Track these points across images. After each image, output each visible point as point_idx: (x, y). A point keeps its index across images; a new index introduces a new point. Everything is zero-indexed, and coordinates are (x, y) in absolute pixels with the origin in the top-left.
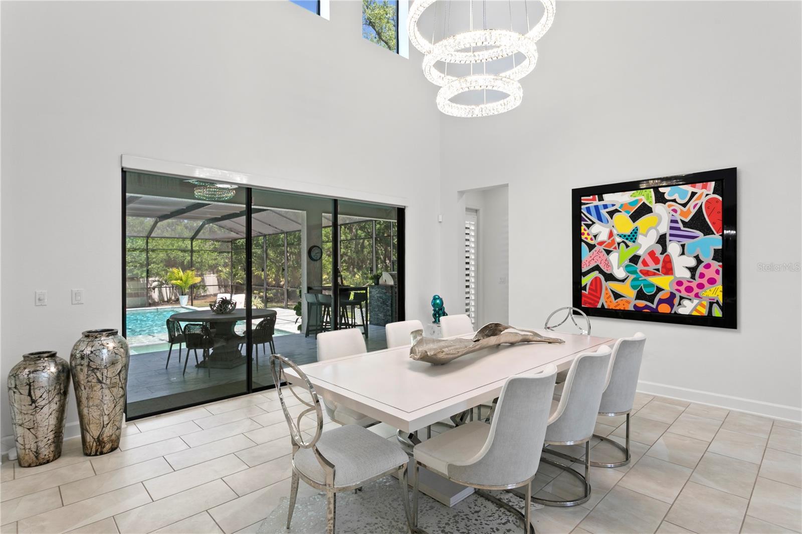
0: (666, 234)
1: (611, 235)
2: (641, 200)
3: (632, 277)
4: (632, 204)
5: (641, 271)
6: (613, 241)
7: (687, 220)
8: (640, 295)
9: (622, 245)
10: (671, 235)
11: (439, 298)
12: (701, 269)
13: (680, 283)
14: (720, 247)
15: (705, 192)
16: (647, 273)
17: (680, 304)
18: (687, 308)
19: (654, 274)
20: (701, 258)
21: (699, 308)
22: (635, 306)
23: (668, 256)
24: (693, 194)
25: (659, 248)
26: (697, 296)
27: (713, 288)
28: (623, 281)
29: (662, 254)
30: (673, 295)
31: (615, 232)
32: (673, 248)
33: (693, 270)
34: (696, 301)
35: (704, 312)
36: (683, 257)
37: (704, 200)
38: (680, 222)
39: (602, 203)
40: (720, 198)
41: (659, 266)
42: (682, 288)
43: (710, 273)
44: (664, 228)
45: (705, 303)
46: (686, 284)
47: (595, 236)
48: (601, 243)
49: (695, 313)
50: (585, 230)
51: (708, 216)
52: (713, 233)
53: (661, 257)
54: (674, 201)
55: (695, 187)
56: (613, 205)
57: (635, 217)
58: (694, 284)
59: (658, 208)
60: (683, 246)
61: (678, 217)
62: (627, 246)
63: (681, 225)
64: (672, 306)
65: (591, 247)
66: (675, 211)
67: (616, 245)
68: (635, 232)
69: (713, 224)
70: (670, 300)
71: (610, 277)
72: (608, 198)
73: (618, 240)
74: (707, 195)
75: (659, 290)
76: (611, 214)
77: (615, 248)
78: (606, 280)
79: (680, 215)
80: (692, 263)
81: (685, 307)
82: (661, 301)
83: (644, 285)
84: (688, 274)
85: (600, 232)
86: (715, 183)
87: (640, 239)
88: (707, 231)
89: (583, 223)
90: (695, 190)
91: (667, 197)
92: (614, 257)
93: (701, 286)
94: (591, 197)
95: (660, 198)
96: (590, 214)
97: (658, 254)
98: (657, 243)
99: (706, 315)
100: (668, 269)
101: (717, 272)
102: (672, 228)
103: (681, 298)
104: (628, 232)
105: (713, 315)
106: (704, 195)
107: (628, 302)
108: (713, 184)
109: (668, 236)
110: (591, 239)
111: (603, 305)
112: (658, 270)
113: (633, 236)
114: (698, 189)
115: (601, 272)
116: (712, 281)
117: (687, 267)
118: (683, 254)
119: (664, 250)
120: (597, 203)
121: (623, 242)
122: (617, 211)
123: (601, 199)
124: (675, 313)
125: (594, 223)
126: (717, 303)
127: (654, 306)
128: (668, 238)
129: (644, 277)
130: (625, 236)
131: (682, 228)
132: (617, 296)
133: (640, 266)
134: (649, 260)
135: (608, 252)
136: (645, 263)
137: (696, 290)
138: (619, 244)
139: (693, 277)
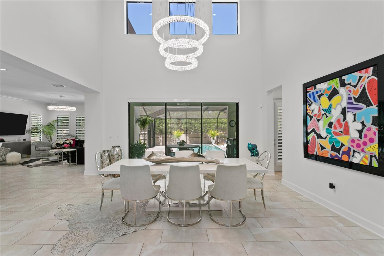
0: (345, 107)
1: (319, 110)
2: (333, 86)
3: (329, 136)
4: (328, 89)
5: (333, 132)
6: (320, 113)
7: (356, 97)
8: (333, 149)
9: (325, 115)
10: (348, 108)
12: (364, 132)
13: (353, 141)
14: (376, 115)
15: (367, 75)
16: (336, 134)
17: (353, 156)
19: (340, 135)
20: (365, 123)
21: (364, 159)
22: (331, 155)
23: (347, 122)
24: (360, 78)
25: (342, 117)
26: (363, 150)
27: (372, 145)
28: (325, 138)
29: (344, 121)
30: (349, 149)
31: (321, 108)
32: (350, 116)
33: (360, 132)
34: (362, 154)
35: (367, 162)
36: (355, 122)
37: (366, 81)
38: (353, 98)
39: (316, 90)
40: (376, 79)
41: (342, 129)
42: (354, 145)
43: (370, 135)
44: (344, 104)
45: (368, 156)
46: (357, 142)
47: (313, 111)
48: (315, 115)
49: (362, 163)
50: (309, 108)
51: (369, 93)
52: (372, 105)
53: (343, 123)
54: (350, 84)
55: (361, 73)
56: (320, 91)
57: (330, 98)
58: (361, 143)
59: (342, 91)
60: (355, 115)
61: (352, 95)
62: (327, 117)
63: (353, 101)
64: (349, 157)
65: (311, 117)
66: (350, 91)
67: (322, 116)
68: (330, 107)
69: (372, 98)
70: (347, 153)
71: (319, 136)
72: (318, 86)
73: (323, 112)
74: (368, 77)
75: (343, 145)
76: (319, 96)
77: (321, 118)
78: (318, 138)
79: (353, 94)
80: (360, 127)
81: (356, 158)
82: (344, 153)
83: (335, 141)
84: (357, 135)
85: (315, 108)
86: (373, 67)
87: (333, 111)
88: (369, 104)
89: (308, 103)
90: (361, 75)
91: (346, 82)
92: (321, 123)
93: (365, 144)
94: (311, 88)
95: (343, 84)
96: (311, 98)
97: (341, 122)
98: (341, 114)
99: (368, 165)
100: (347, 132)
101: (375, 133)
102: (349, 103)
103: (354, 151)
104: (327, 107)
105: (373, 166)
106: (367, 77)
107: (328, 152)
108: (371, 68)
109: (346, 108)
110: (311, 113)
111: (316, 153)
112: (341, 132)
113: (329, 110)
114: (363, 74)
115: (316, 133)
116: (372, 140)
117: (357, 130)
118: (355, 121)
119: (345, 119)
120: (314, 91)
121: (325, 114)
122: (322, 94)
123: (315, 88)
124: (351, 162)
125: (312, 103)
126: (375, 156)
127: (340, 156)
128: (347, 110)
129: (335, 137)
130: (326, 110)
131: (354, 103)
132: (323, 148)
133: (333, 130)
134: (337, 126)
135: (318, 120)
136: (335, 128)
137: (362, 147)
138: (323, 115)
139: (360, 137)
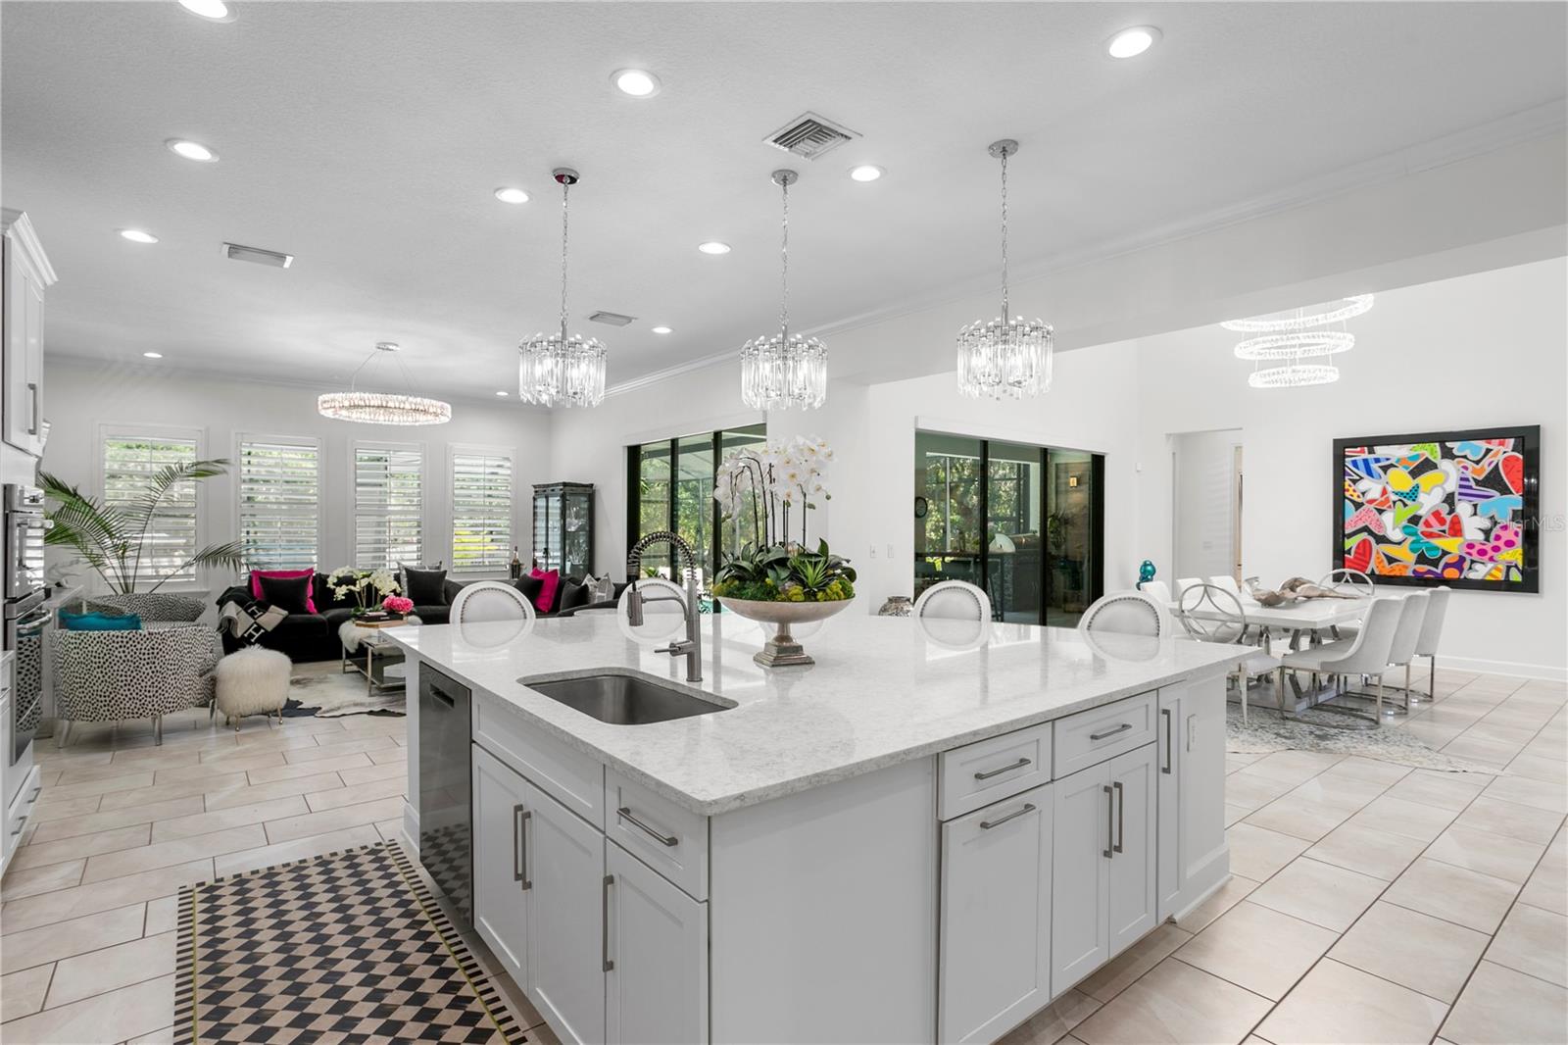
0: (1454, 493)
1: (1384, 492)
2: (1423, 455)
3: (1411, 539)
4: (1412, 458)
5: (1422, 533)
6: (1387, 500)
7: (1480, 478)
8: (1422, 559)
9: (1399, 504)
10: (1460, 494)
11: (1151, 564)
12: (1496, 531)
13: (1471, 546)
14: (1520, 508)
15: (1502, 449)
16: (1430, 535)
17: (1470, 568)
18: (1480, 572)
19: (1440, 536)
20: (1497, 518)
21: (1494, 572)
22: (1414, 571)
23: (1456, 516)
24: (1488, 451)
25: (1446, 508)
26: (1491, 559)
27: (1511, 551)
28: (1400, 543)
29: (1449, 514)
30: (1462, 559)
31: (1389, 489)
32: (1463, 508)
33: (1487, 533)
34: (1490, 565)
35: (1501, 576)
36: (1475, 517)
37: (1501, 457)
38: (1471, 480)
39: (1372, 456)
40: (1521, 457)
41: (1446, 527)
42: (1474, 551)
43: (1507, 536)
44: (1452, 486)
45: (1502, 567)
46: (1478, 547)
47: (1363, 494)
48: (1371, 502)
49: (1489, 578)
50: (1350, 486)
51: (1506, 475)
52: (1511, 493)
53: (1448, 518)
54: (1465, 457)
55: (1490, 443)
56: (1388, 459)
57: (1415, 473)
58: (1488, 547)
59: (1446, 465)
60: (1475, 506)
61: (1469, 474)
62: (1405, 505)
63: (1472, 483)
64: (1461, 570)
65: (1358, 506)
66: (1466, 468)
67: (1391, 503)
68: (1416, 489)
69: (1512, 483)
70: (1459, 564)
71: (1382, 540)
72: (1381, 451)
73: (1394, 498)
74: (1505, 452)
75: (1445, 553)
76: (1385, 469)
77: (1390, 507)
78: (1378, 543)
79: (1472, 472)
80: (1487, 524)
81: (1477, 571)
82: (1447, 566)
83: (1426, 548)
84: (1481, 537)
85: (1370, 489)
86: (1515, 442)
87: (1422, 497)
88: (1505, 491)
89: (1347, 478)
90: (1490, 447)
91: (1455, 452)
92: (1388, 518)
93: (1496, 549)
94: (1359, 449)
95: (1448, 454)
96: (1357, 468)
97: (1444, 515)
98: (1444, 502)
99: (1503, 579)
100: (1456, 530)
101: (1516, 534)
102: (1461, 486)
103: (1473, 562)
104: (1406, 489)
105: (1511, 579)
106: (1501, 452)
107: (1406, 567)
108: (1512, 441)
109: (1456, 495)
110: (1359, 497)
111: (1373, 571)
112: (1444, 531)
113: (1413, 494)
114: (1494, 445)
115: (1371, 533)
116: (1510, 544)
117: (1480, 529)
118: (1475, 514)
119: (1452, 511)
120: (1366, 455)
121: (1400, 500)
122: (1392, 466)
123: (1371, 452)
124: (1465, 578)
125: (1362, 478)
126: (1516, 566)
127: (1439, 571)
128: (1457, 497)
129: (1426, 539)
130: (1402, 494)
131: (1474, 487)
132: (1391, 560)
133: (1421, 527)
134: (1433, 521)
135: (1381, 511)
136: (1427, 524)
137: (1491, 553)
138: (1394, 502)
139: (1487, 539)
